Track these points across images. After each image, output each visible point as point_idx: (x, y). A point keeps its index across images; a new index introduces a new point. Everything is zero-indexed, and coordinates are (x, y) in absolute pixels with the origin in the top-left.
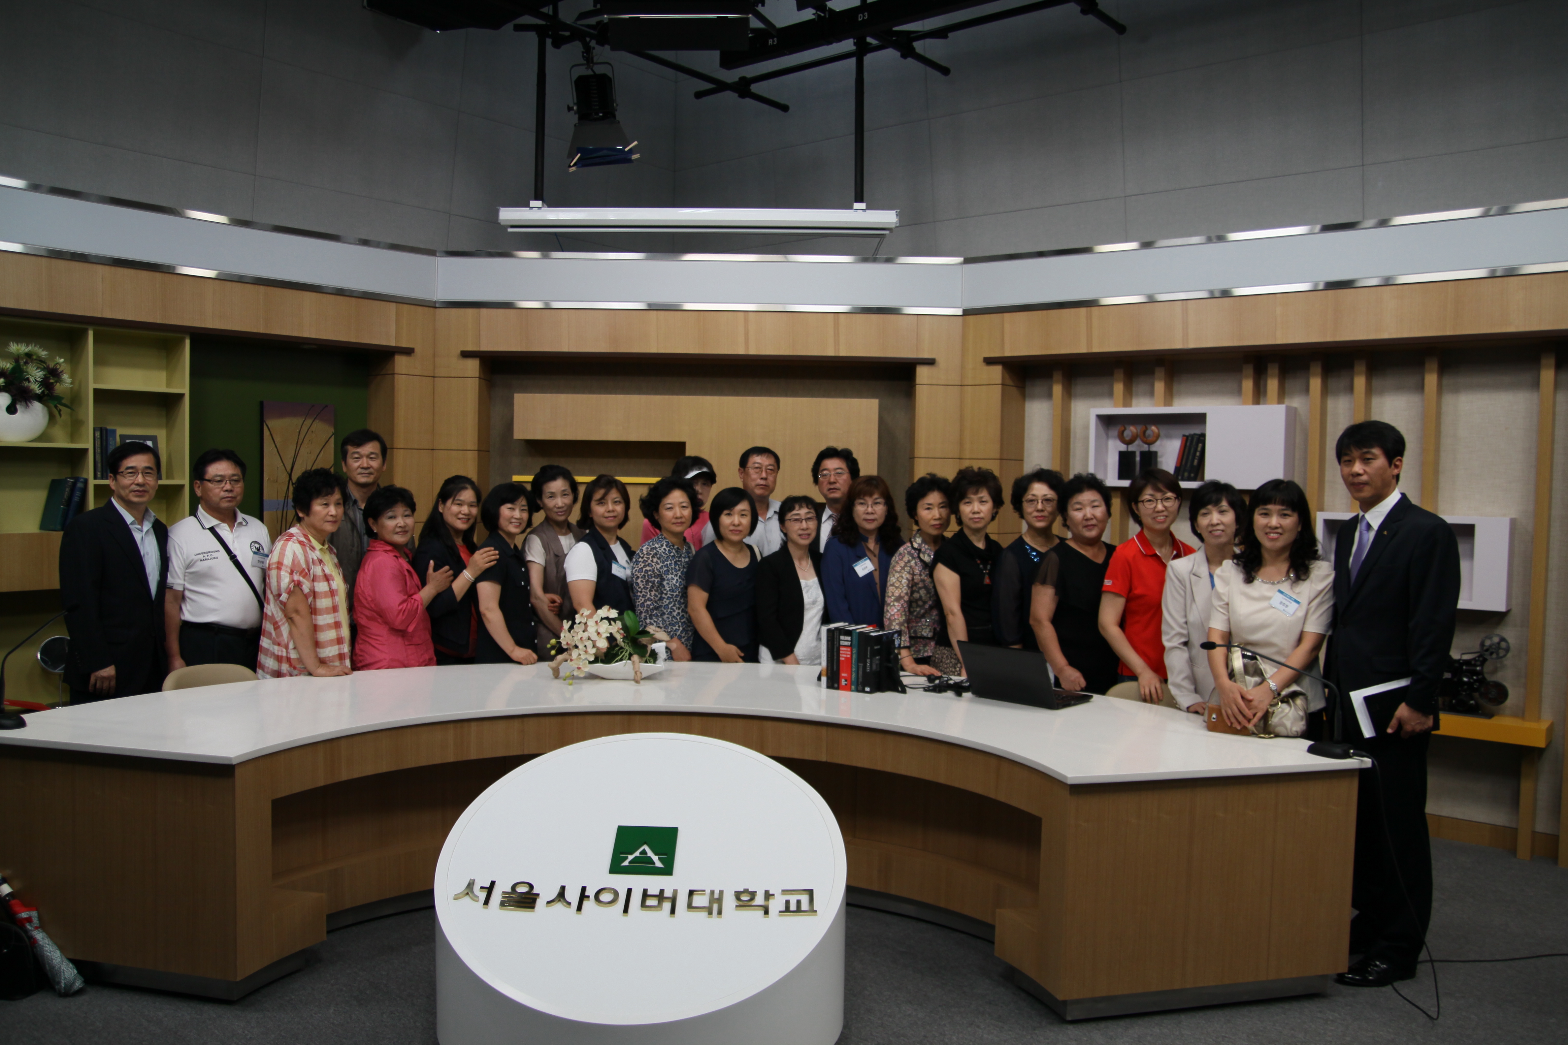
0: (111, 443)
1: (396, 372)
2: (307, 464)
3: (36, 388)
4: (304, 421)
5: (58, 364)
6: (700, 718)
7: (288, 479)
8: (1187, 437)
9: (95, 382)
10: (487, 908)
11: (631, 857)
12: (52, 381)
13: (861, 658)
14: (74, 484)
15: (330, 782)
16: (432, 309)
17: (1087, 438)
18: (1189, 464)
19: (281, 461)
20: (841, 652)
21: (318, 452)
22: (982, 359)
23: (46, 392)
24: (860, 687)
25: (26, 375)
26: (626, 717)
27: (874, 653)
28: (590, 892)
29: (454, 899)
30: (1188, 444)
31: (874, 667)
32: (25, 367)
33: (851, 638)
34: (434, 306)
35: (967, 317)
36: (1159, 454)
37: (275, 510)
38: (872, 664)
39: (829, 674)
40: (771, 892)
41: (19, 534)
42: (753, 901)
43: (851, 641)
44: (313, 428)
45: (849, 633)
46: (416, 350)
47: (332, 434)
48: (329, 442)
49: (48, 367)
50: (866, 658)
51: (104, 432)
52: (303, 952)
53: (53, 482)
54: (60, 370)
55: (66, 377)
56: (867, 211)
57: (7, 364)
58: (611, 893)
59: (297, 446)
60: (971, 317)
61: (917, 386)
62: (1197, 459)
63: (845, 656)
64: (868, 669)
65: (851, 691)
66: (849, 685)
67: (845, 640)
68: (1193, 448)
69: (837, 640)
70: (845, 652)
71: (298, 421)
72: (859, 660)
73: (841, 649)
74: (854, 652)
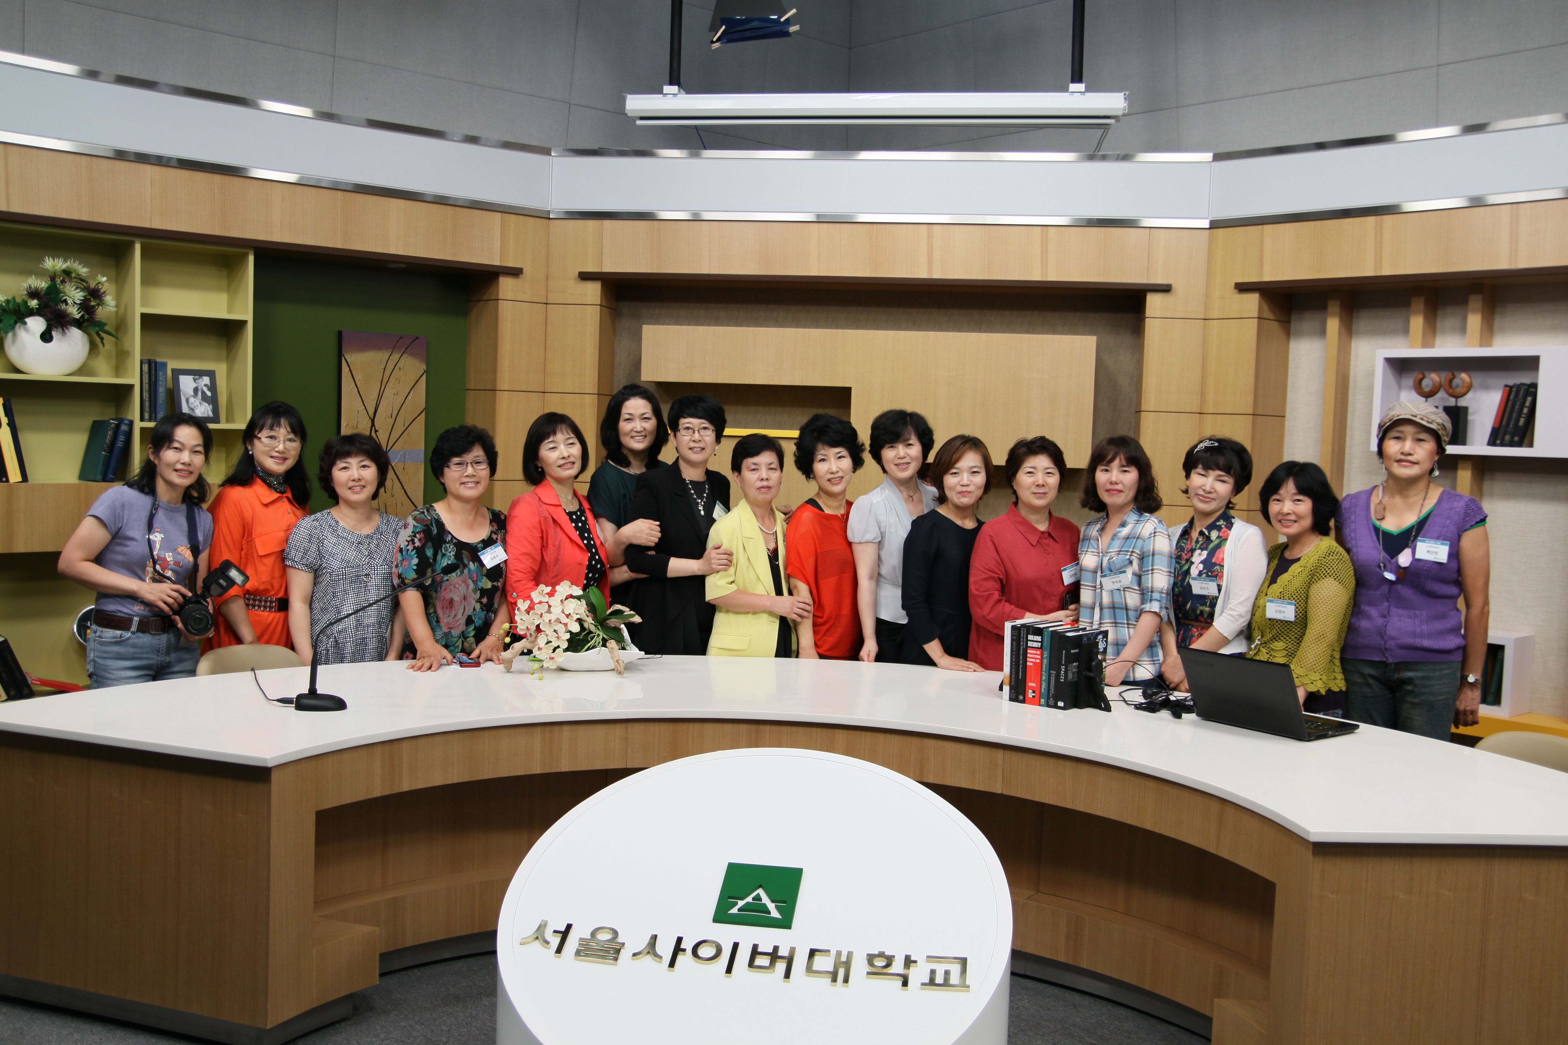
0: (161, 378)
1: (500, 297)
2: (392, 408)
3: (74, 312)
4: (390, 355)
5: (99, 283)
6: (845, 732)
7: (370, 425)
8: (1511, 388)
9: (143, 305)
10: (560, 957)
11: (741, 903)
12: (93, 303)
13: (1054, 664)
14: (118, 426)
15: (387, 792)
16: (544, 222)
17: (1371, 388)
18: (1512, 423)
19: (362, 404)
20: (1028, 655)
21: (406, 394)
22: (1233, 285)
23: (86, 317)
24: (1052, 702)
25: (63, 297)
26: (753, 727)
27: (1070, 659)
28: (688, 945)
29: (521, 944)
31: (1070, 676)
32: (62, 287)
33: (1042, 639)
34: (548, 217)
35: (1215, 231)
36: (1470, 411)
38: (1070, 672)
39: (1013, 683)
40: (913, 958)
41: (53, 485)
42: (889, 968)
43: (1042, 642)
44: (400, 365)
45: (1039, 632)
46: (524, 271)
47: (423, 371)
48: (419, 381)
49: (89, 287)
50: (1060, 664)
51: (153, 365)
52: (351, 997)
53: (95, 422)
54: (102, 290)
55: (110, 300)
56: (1086, 94)
57: (42, 283)
58: (712, 947)
59: (381, 386)
60: (1221, 230)
61: (1147, 320)
62: (1523, 417)
63: (1034, 660)
64: (1062, 679)
65: (1040, 705)
66: (1037, 697)
67: (1034, 641)
68: (1518, 403)
69: (1023, 640)
70: (1034, 656)
71: (382, 356)
72: (1051, 667)
73: (1029, 651)
74: (1045, 656)
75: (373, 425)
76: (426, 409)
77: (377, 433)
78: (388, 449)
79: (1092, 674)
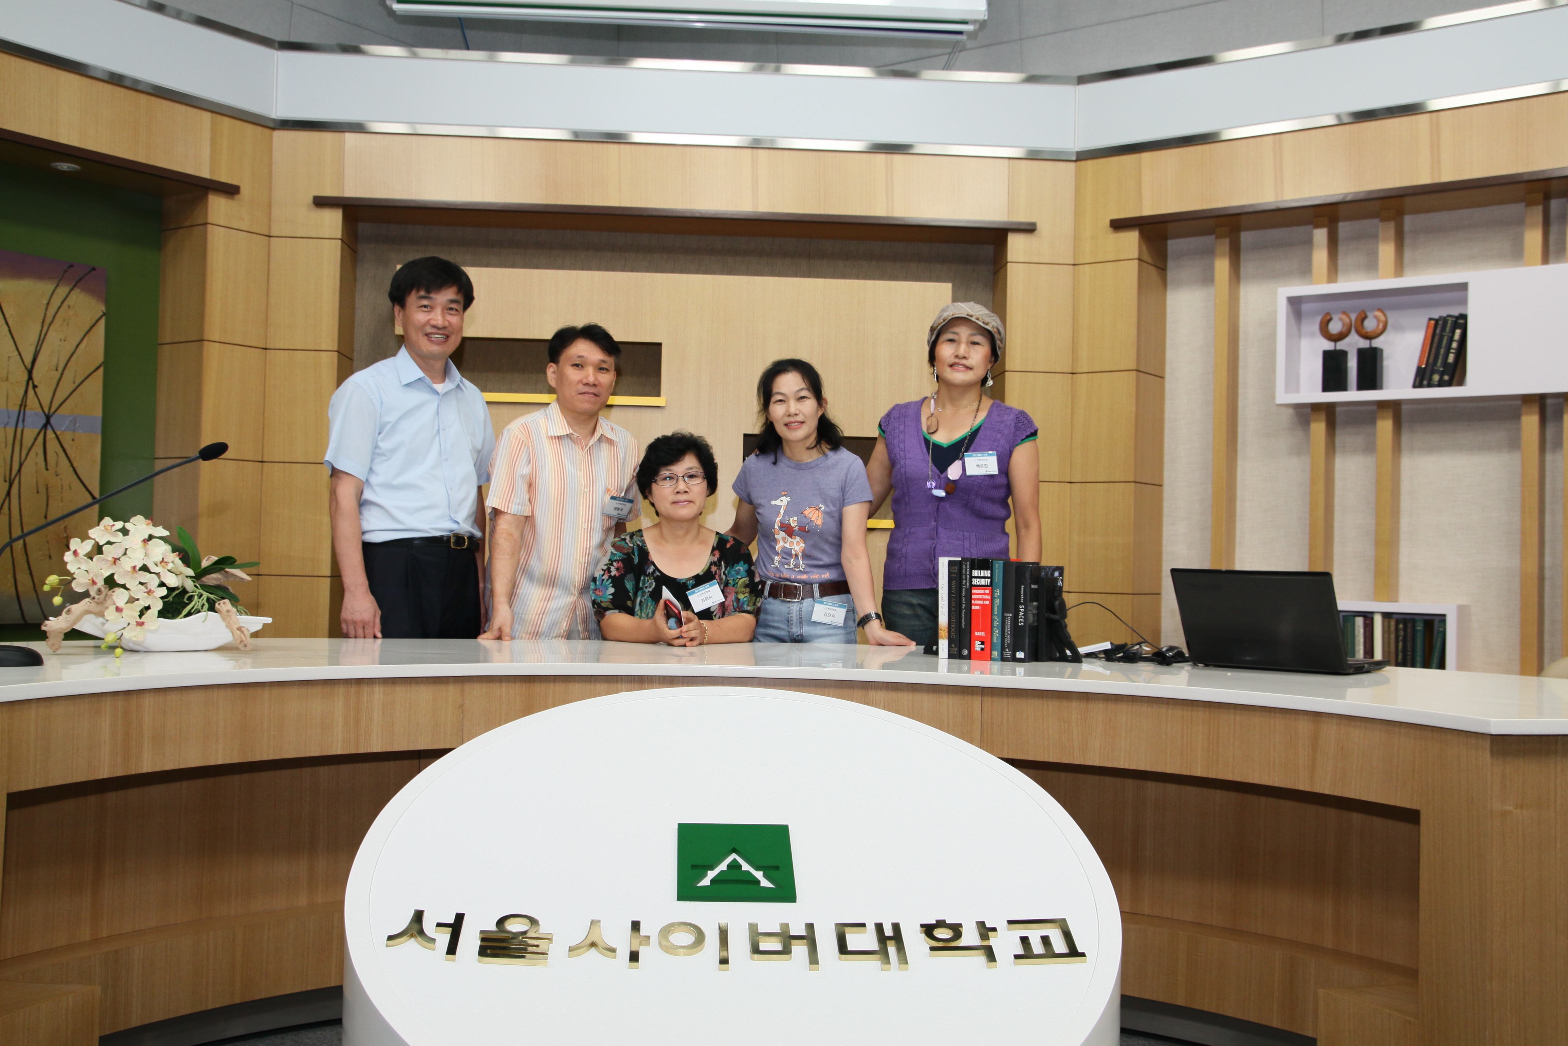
1: (210, 220)
2: (59, 358)
4: (56, 287)
7: (26, 377)
8: (1437, 321)
11: (712, 872)
13: (1010, 604)
16: (267, 131)
17: (1268, 337)
18: (1440, 361)
19: (14, 348)
20: (974, 597)
21: (78, 340)
22: (1108, 223)
24: (1008, 653)
27: (1031, 597)
28: (650, 930)
30: (1438, 331)
31: (1031, 618)
33: (992, 573)
34: (271, 126)
35: (1083, 163)
36: (1385, 355)
37: (3, 426)
38: (1026, 614)
39: (953, 634)
42: (960, 940)
43: (991, 578)
44: (69, 302)
46: (242, 190)
47: (101, 313)
48: (96, 326)
50: (1017, 603)
58: (688, 929)
59: (42, 327)
60: (1089, 162)
61: (1008, 264)
62: (1453, 353)
63: (981, 602)
64: (1021, 622)
65: (991, 659)
66: (988, 650)
67: (981, 576)
68: (1446, 338)
69: (966, 577)
70: (981, 597)
71: (46, 287)
72: (1005, 609)
73: (973, 591)
74: (996, 595)
75: (30, 378)
76: (105, 364)
77: (36, 389)
78: (52, 410)
79: (1056, 616)
